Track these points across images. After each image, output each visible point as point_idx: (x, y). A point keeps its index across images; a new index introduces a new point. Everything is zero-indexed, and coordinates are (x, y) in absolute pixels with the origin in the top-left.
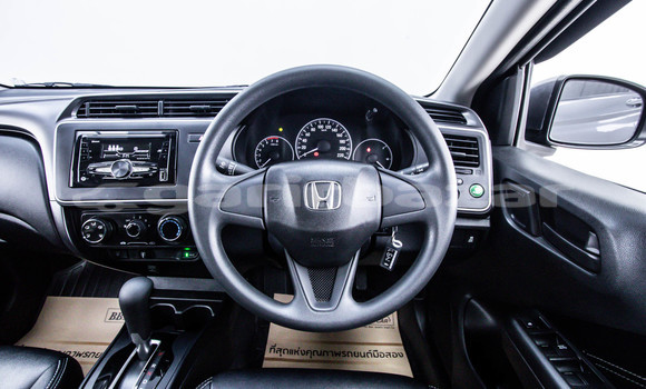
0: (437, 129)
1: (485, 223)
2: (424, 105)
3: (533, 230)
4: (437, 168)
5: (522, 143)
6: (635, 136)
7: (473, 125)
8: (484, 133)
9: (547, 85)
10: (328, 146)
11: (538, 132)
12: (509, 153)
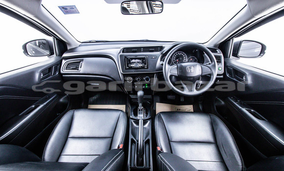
0: (213, 54)
1: (222, 77)
2: (208, 48)
3: (233, 77)
4: (213, 63)
5: (231, 57)
6: (260, 55)
7: (220, 53)
8: (222, 55)
9: (238, 42)
10: (181, 59)
11: (235, 54)
12: (228, 59)
